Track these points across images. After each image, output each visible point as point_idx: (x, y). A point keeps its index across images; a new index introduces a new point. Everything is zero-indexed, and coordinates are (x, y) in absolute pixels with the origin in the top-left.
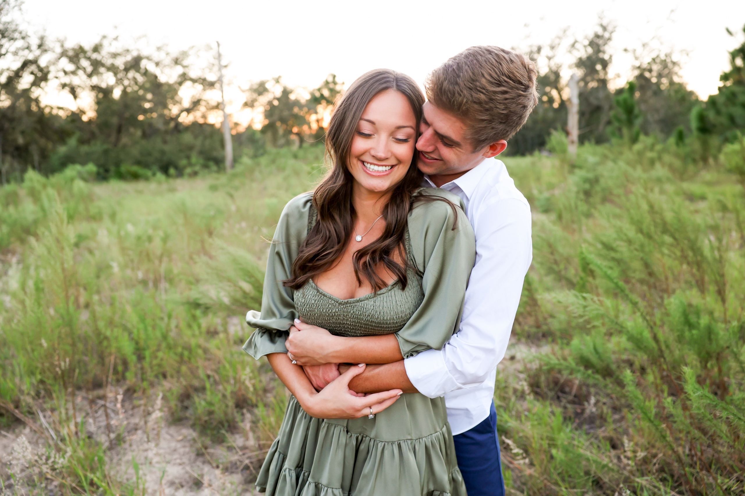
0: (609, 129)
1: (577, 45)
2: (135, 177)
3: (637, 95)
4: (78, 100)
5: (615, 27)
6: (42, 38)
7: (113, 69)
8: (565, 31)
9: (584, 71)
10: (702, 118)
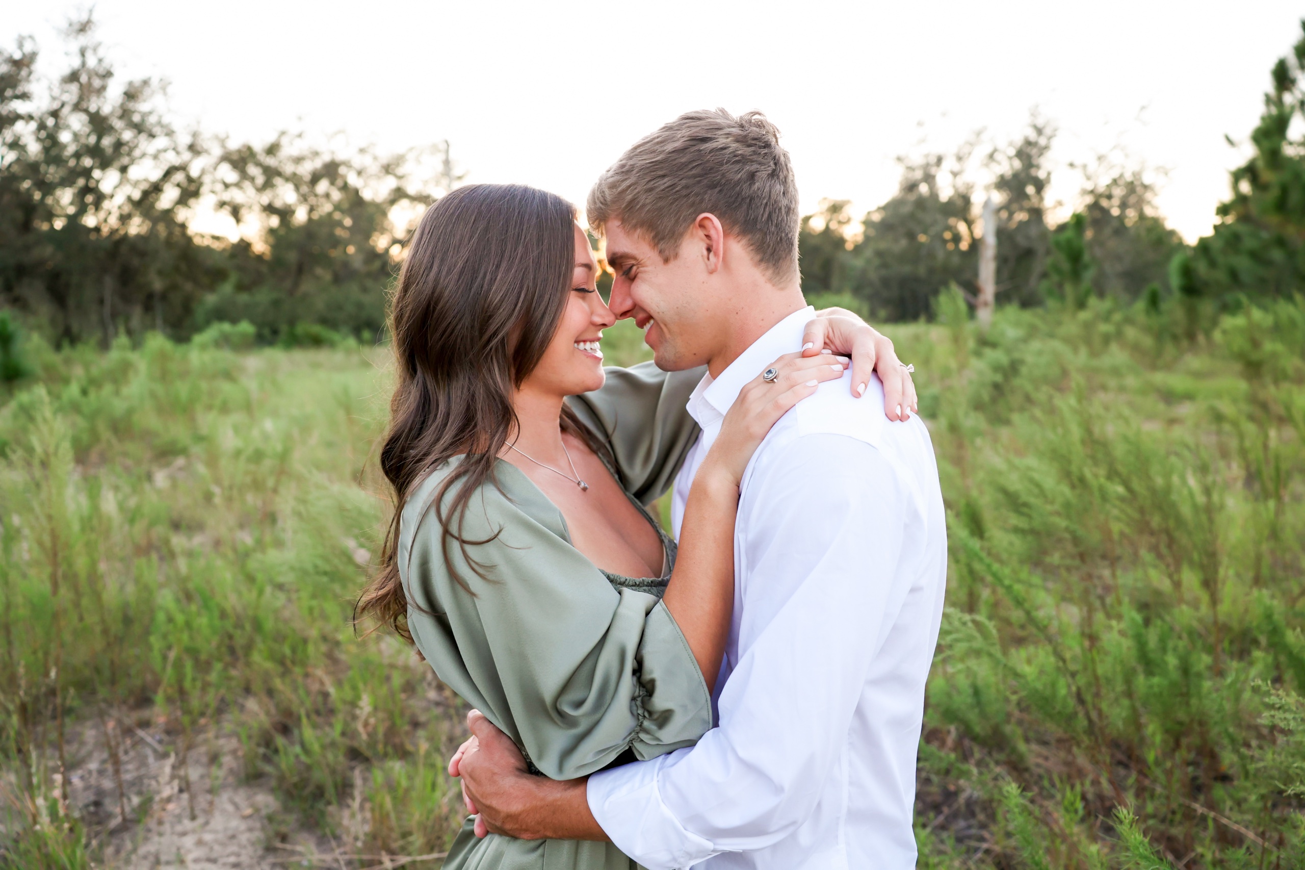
0: (1044, 285)
1: (998, 156)
2: (317, 342)
3: (1089, 234)
4: (241, 224)
5: (1055, 130)
6: (195, 135)
7: (295, 180)
8: (979, 134)
9: (1008, 195)
10: (1187, 272)
